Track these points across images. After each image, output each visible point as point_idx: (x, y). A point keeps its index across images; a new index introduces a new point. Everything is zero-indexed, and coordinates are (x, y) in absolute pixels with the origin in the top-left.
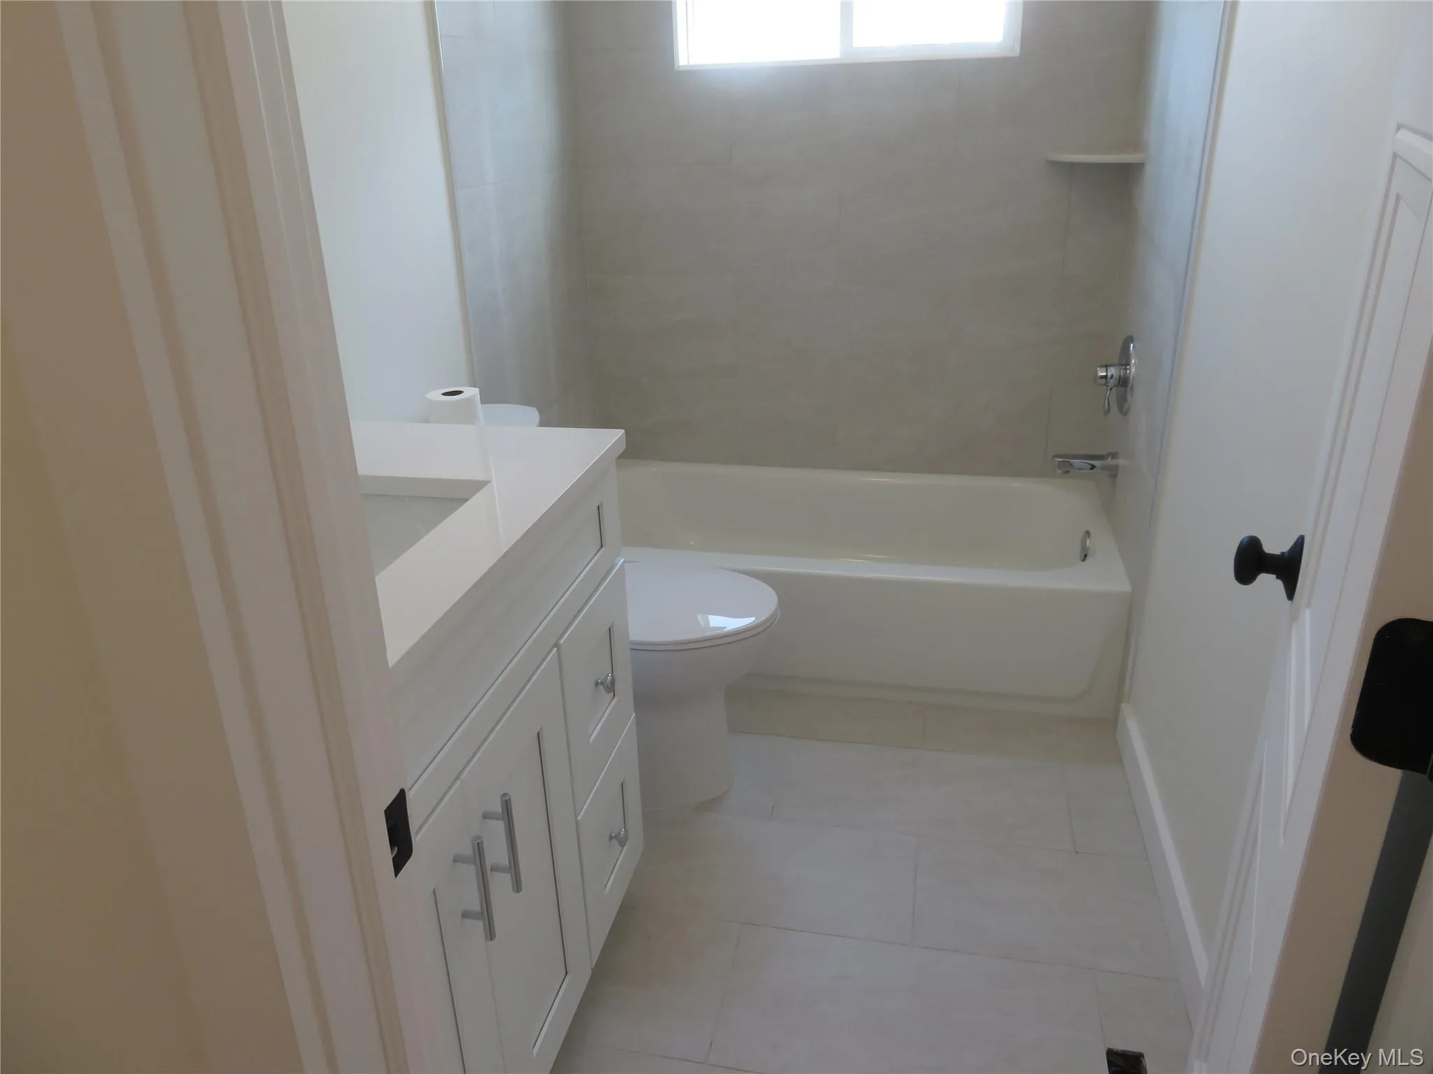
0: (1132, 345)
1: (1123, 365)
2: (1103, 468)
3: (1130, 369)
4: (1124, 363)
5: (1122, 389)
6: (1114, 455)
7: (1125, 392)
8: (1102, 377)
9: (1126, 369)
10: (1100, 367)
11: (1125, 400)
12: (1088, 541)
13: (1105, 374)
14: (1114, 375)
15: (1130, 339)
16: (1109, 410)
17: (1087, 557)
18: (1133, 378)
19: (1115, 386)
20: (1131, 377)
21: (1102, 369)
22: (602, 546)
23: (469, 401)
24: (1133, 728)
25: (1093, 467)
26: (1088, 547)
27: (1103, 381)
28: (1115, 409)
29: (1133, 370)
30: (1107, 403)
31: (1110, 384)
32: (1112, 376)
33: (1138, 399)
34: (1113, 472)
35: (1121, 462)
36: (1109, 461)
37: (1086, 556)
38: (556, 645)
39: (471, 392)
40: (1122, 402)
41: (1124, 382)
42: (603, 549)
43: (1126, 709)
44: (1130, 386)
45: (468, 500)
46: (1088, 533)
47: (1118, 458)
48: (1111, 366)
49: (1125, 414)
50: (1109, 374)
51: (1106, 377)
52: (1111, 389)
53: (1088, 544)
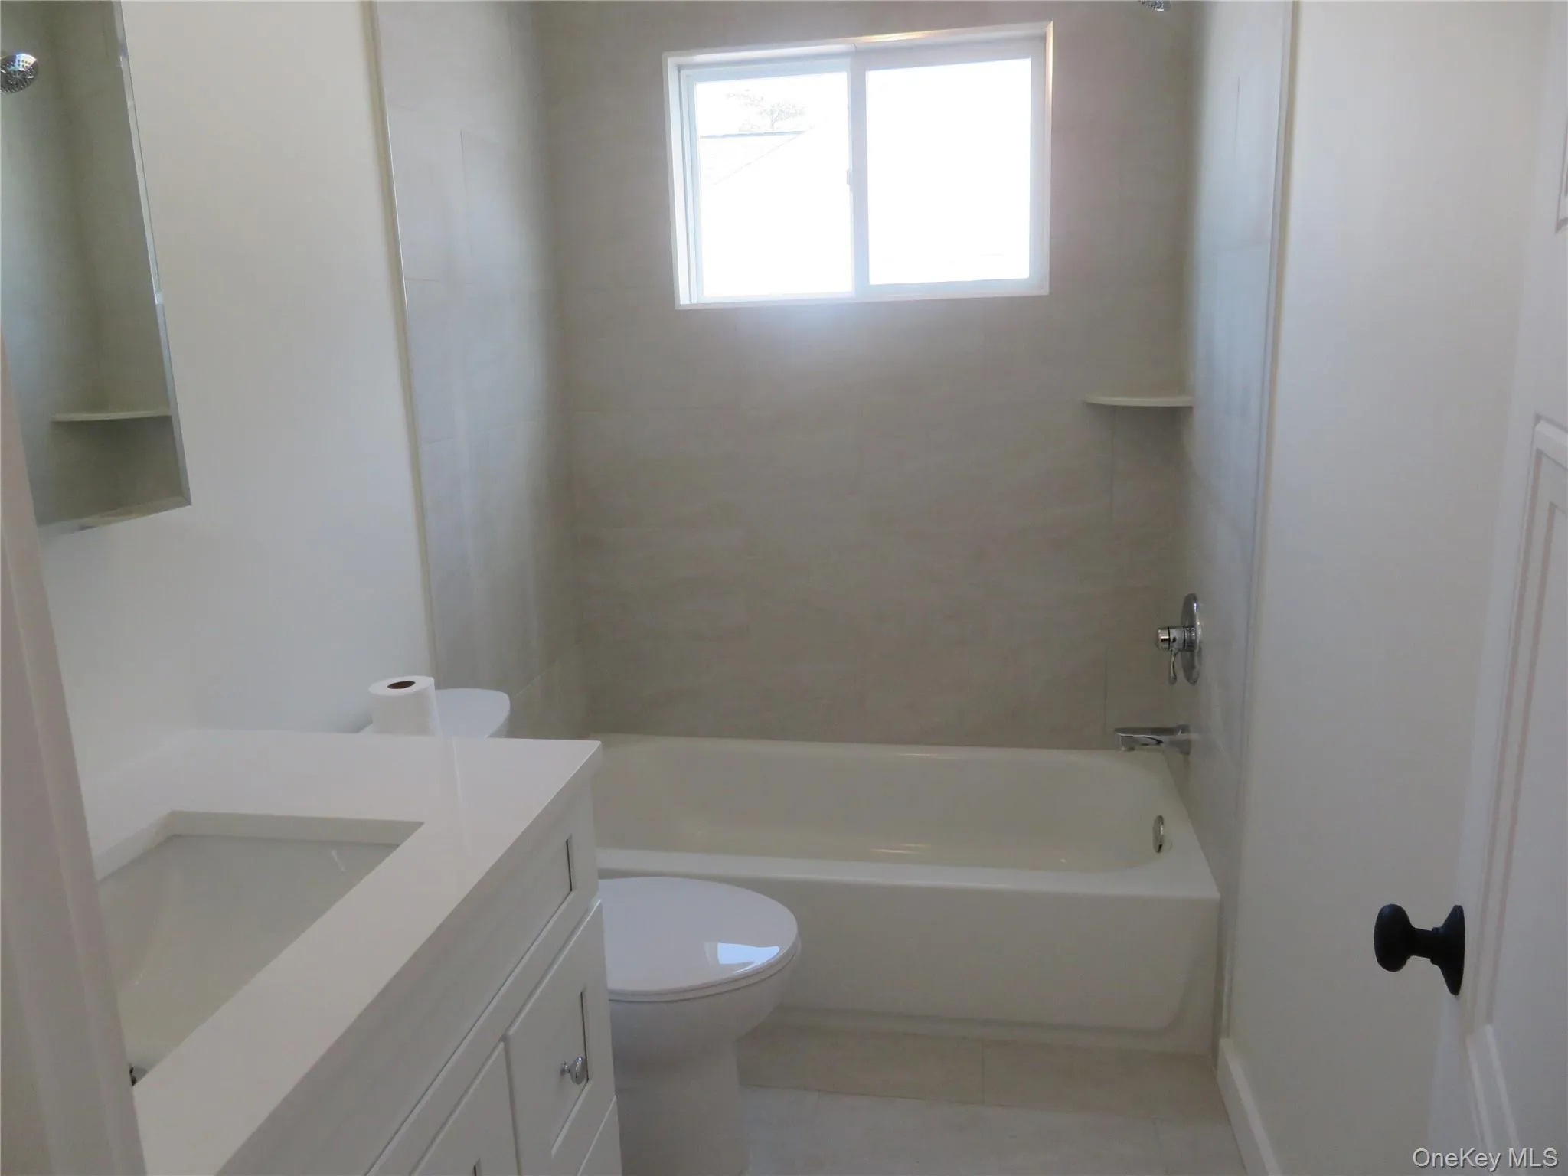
0: (1195, 605)
1: (1187, 627)
2: (1172, 743)
3: (1195, 632)
4: (1187, 624)
5: (1188, 654)
6: (1185, 729)
7: (1192, 656)
8: (1163, 640)
9: (1190, 631)
10: (1162, 629)
11: (1193, 667)
12: (1162, 829)
13: (1167, 637)
14: (1177, 638)
15: (1191, 599)
16: (1175, 678)
17: (1163, 847)
18: (1200, 642)
19: (1180, 650)
20: (1198, 641)
21: (1163, 632)
22: (571, 890)
23: (421, 696)
24: (1235, 1068)
25: (1159, 742)
26: (1163, 836)
27: (1166, 645)
28: (1181, 674)
29: (1200, 633)
30: (1172, 672)
31: (1173, 649)
32: (1174, 640)
33: (1209, 665)
34: (1185, 748)
35: (1193, 736)
36: (1180, 736)
37: (1160, 846)
38: (504, 1038)
39: (424, 682)
40: (1190, 669)
41: (1189, 646)
42: (573, 894)
43: (1225, 1043)
44: (1197, 650)
45: (398, 846)
46: (1160, 819)
47: (1189, 732)
48: (1174, 628)
49: (1195, 682)
50: (1172, 637)
51: (1169, 640)
52: (1175, 655)
53: (1162, 833)
